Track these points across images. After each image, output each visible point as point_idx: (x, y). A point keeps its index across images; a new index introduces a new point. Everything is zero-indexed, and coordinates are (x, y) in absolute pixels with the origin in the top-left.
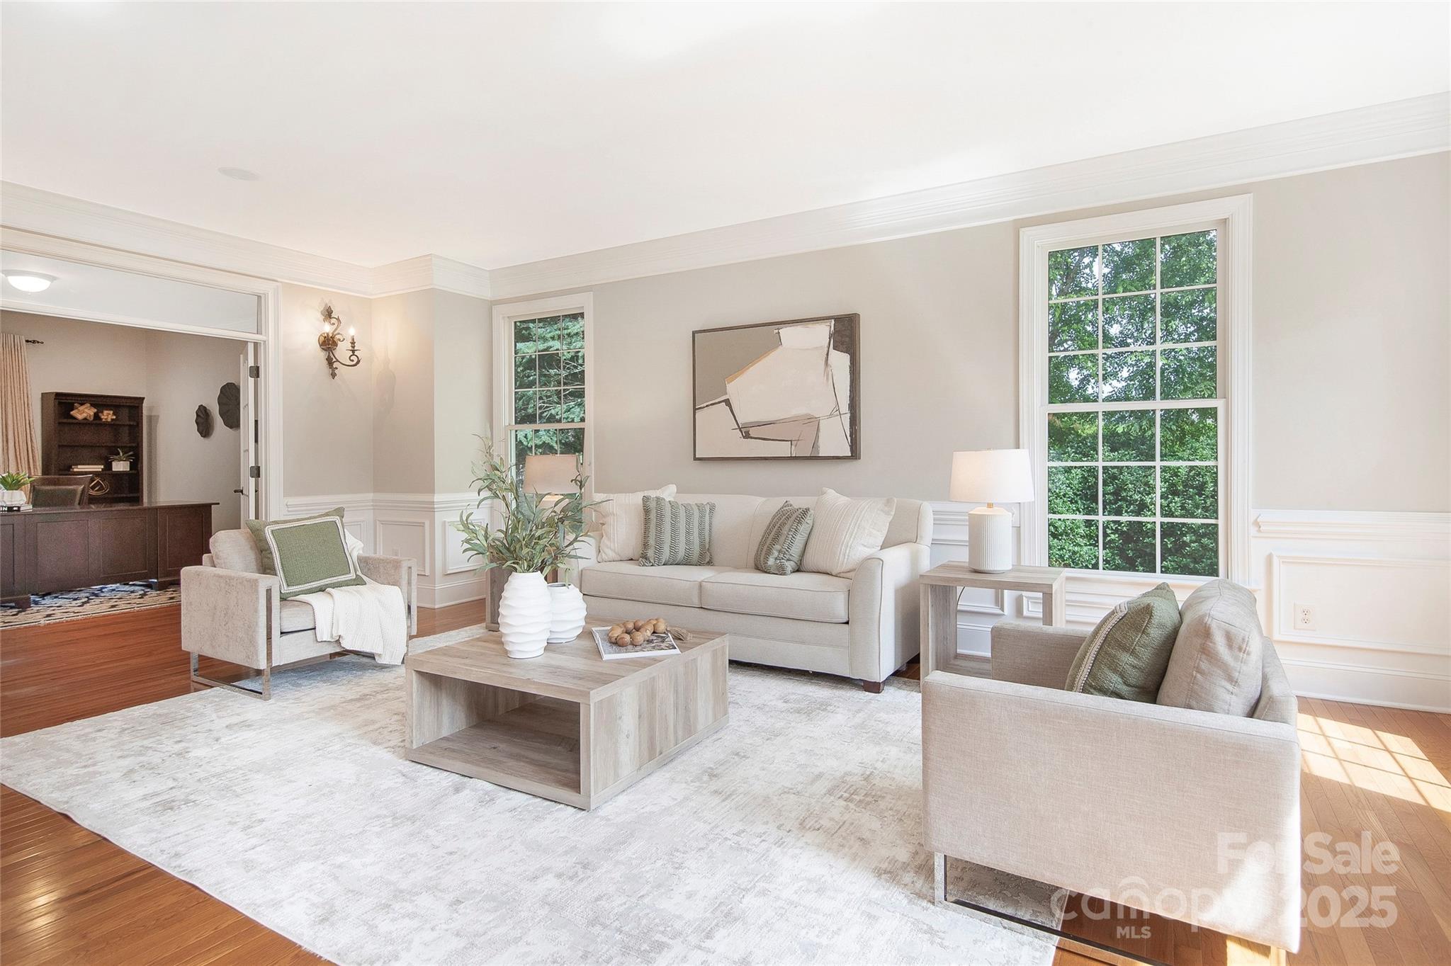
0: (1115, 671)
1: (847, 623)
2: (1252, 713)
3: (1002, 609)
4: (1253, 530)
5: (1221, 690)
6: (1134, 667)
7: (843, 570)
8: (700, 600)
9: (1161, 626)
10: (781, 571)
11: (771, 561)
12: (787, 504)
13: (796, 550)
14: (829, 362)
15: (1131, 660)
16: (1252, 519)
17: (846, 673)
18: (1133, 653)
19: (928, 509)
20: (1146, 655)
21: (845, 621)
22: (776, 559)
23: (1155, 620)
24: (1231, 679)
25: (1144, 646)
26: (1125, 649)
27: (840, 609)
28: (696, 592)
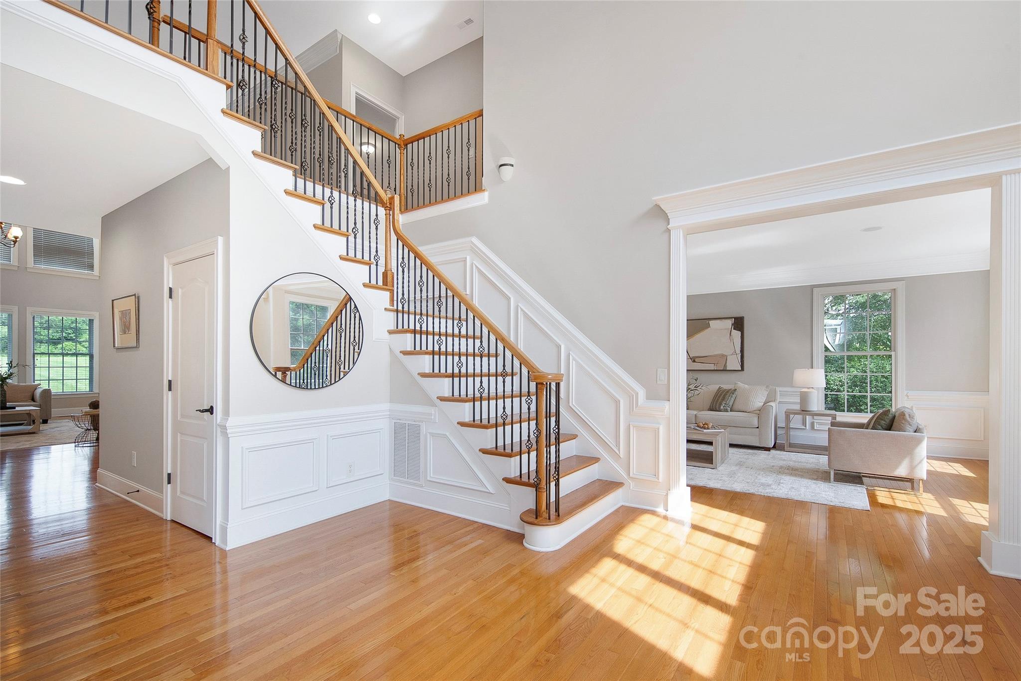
0: (879, 425)
1: (758, 428)
2: (915, 432)
3: (806, 427)
4: (906, 398)
5: (908, 427)
6: (885, 424)
7: (752, 410)
8: (696, 421)
9: (892, 414)
10: (726, 411)
11: (722, 407)
12: (720, 388)
13: (731, 404)
14: (732, 334)
15: (884, 422)
16: (905, 394)
17: (758, 445)
18: (885, 421)
19: (778, 389)
20: (888, 421)
21: (757, 426)
22: (724, 407)
23: (890, 413)
24: (910, 425)
25: (888, 419)
26: (883, 420)
27: (756, 424)
28: (694, 418)
